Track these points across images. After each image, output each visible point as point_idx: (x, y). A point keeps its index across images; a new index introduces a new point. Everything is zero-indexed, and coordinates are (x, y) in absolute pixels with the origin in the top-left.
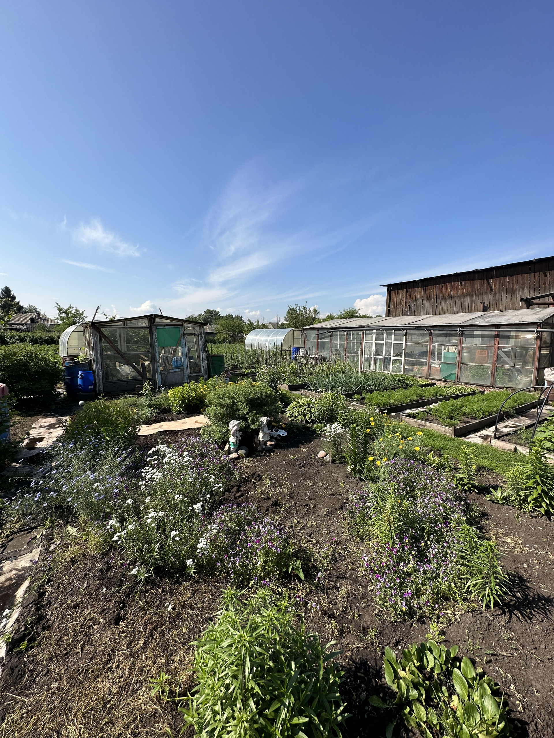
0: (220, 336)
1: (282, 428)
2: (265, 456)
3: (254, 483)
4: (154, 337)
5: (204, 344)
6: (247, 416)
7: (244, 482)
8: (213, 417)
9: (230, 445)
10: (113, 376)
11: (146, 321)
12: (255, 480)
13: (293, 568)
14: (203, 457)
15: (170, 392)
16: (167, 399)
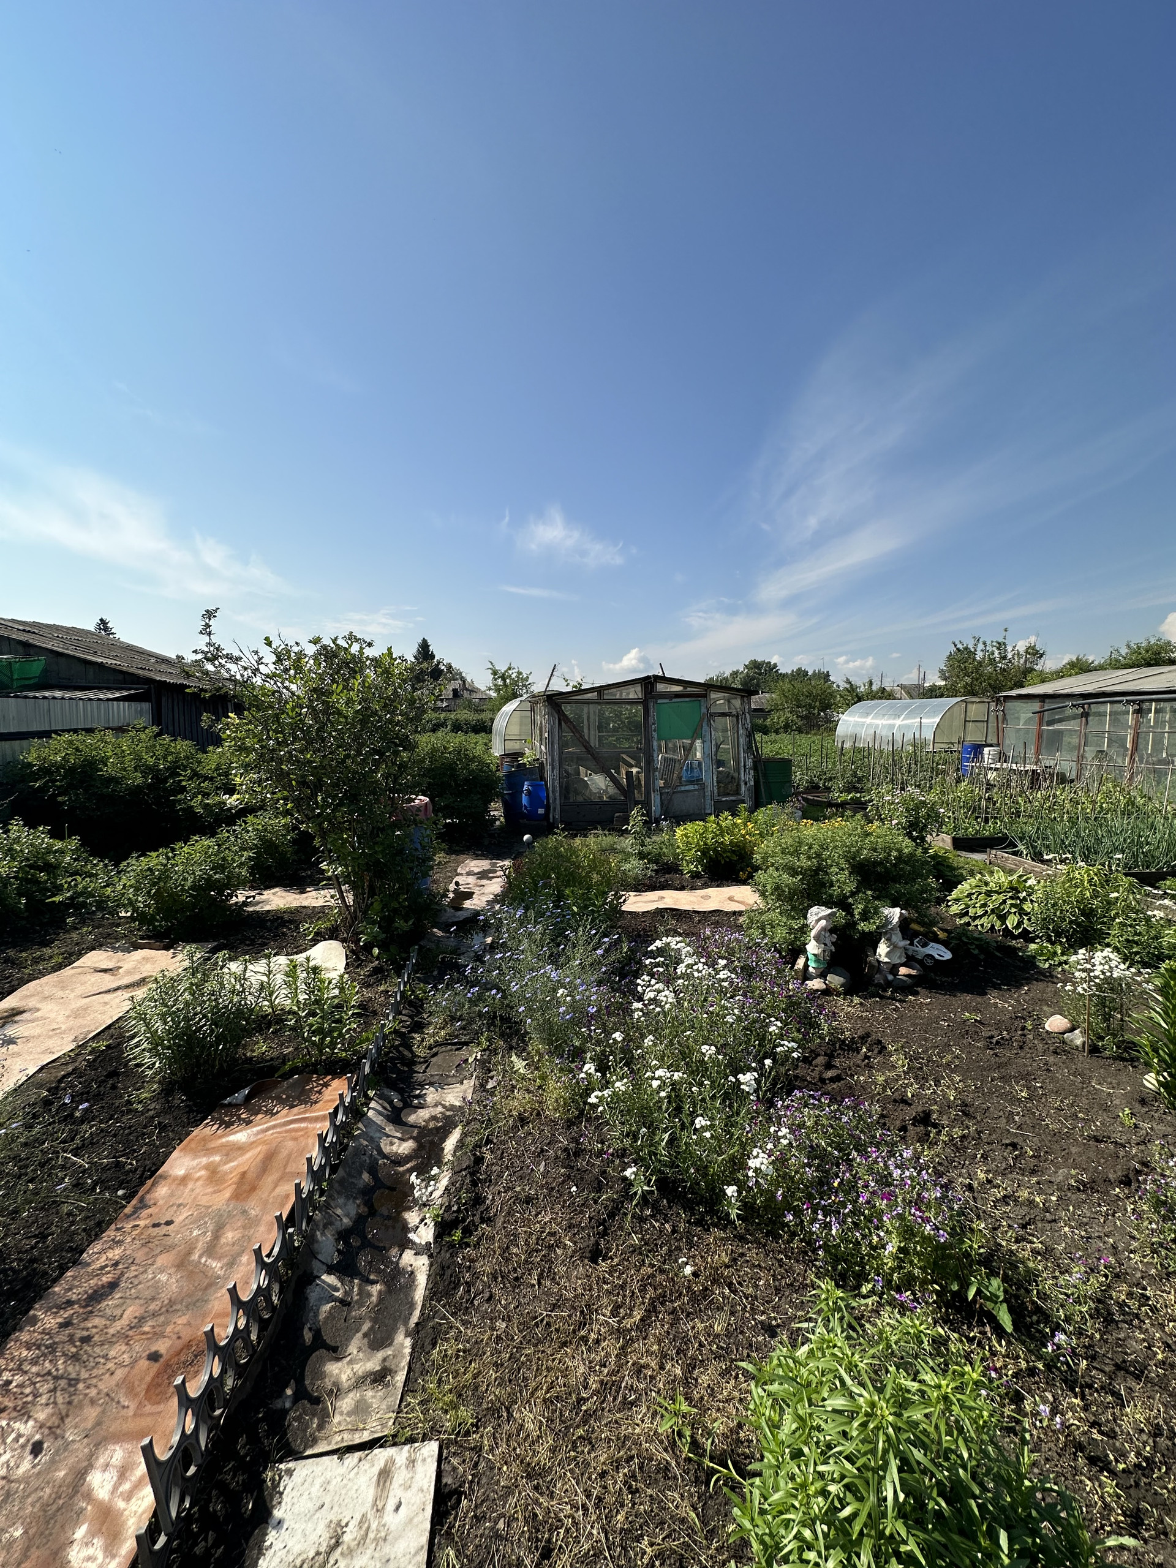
0: (777, 718)
1: (936, 940)
2: (894, 999)
3: (867, 1057)
4: (651, 720)
5: (750, 735)
6: (850, 900)
7: (841, 1048)
8: (772, 894)
9: (807, 959)
10: (577, 793)
11: (638, 688)
12: (869, 1050)
13: (979, 1292)
14: (750, 976)
15: (679, 832)
16: (672, 845)
